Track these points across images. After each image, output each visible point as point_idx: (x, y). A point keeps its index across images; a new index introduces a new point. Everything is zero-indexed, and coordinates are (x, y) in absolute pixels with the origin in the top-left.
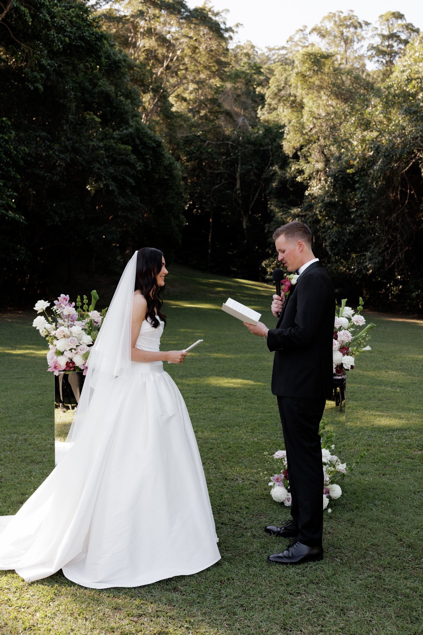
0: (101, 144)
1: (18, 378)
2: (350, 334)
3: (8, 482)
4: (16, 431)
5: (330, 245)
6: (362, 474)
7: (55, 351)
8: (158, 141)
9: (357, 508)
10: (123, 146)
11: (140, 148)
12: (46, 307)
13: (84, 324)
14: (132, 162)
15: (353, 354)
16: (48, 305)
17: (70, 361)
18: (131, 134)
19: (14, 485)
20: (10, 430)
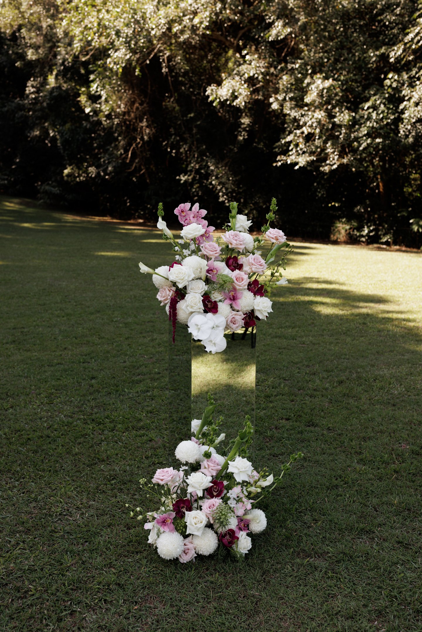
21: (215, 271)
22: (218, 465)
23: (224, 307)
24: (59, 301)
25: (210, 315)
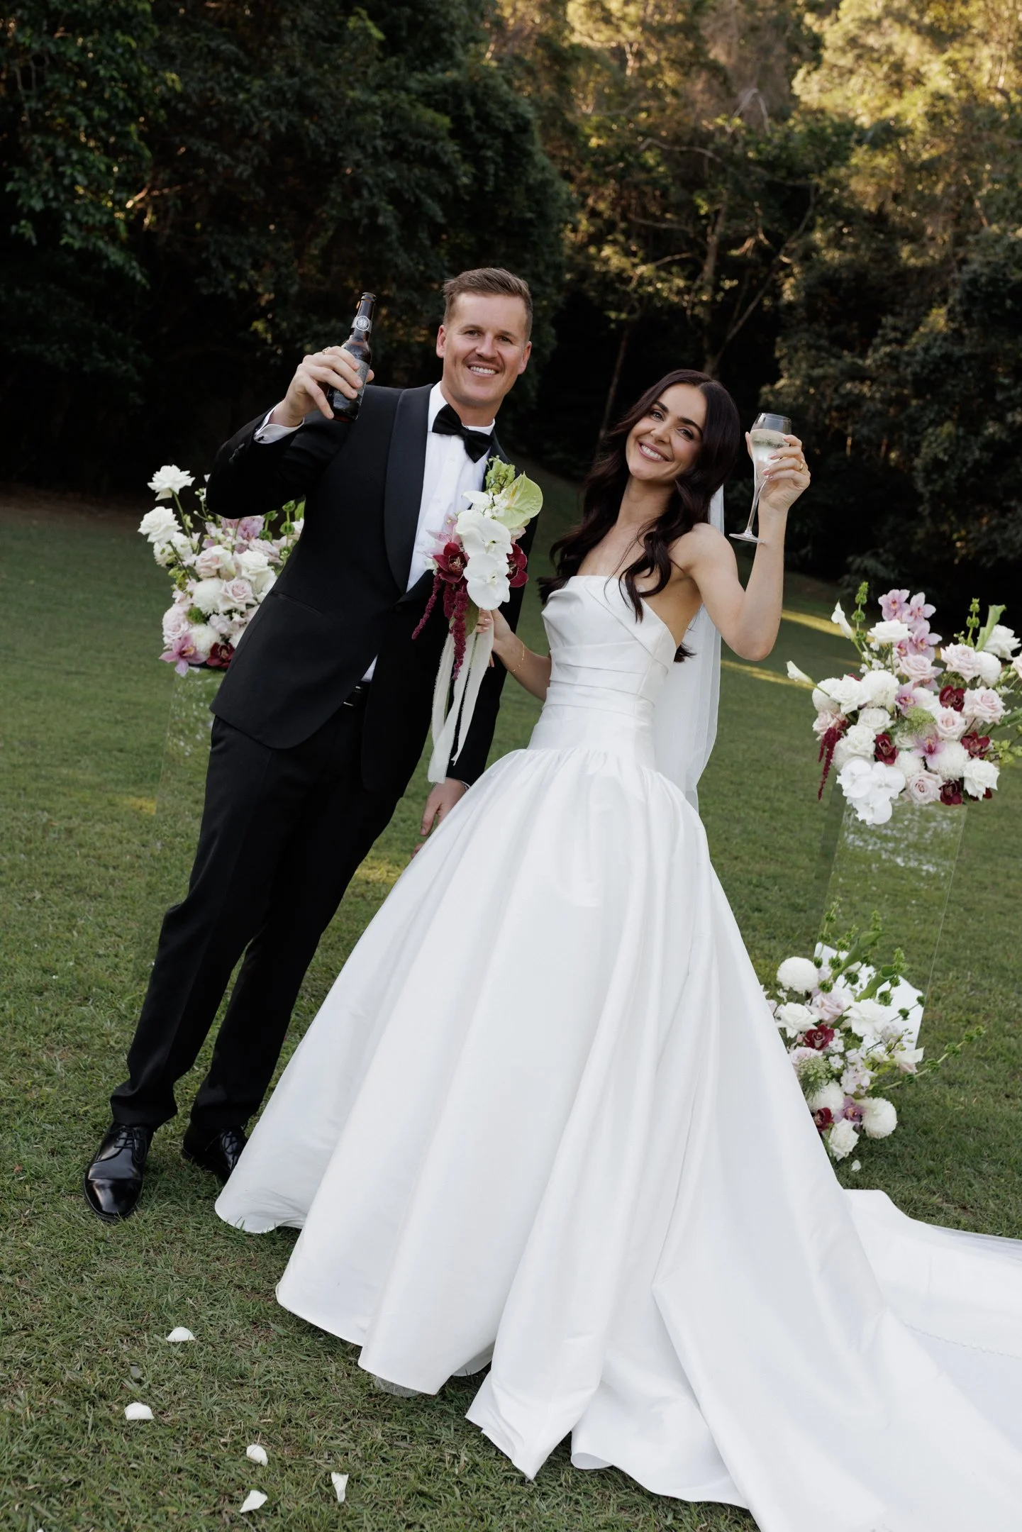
0: (375, 99)
1: (68, 673)
2: (1000, 703)
3: (11, 931)
4: (48, 804)
5: (925, 470)
6: (951, 1084)
7: (187, 608)
8: (523, 117)
9: (930, 1172)
10: (430, 114)
11: (473, 128)
12: (181, 486)
13: (275, 550)
14: (446, 160)
15: (997, 758)
16: (189, 481)
17: (222, 643)
18: (455, 84)
19: (26, 943)
20: (32, 801)
21: (911, 702)
22: (838, 1007)
23: (908, 761)
24: (773, 785)
25: (880, 764)
